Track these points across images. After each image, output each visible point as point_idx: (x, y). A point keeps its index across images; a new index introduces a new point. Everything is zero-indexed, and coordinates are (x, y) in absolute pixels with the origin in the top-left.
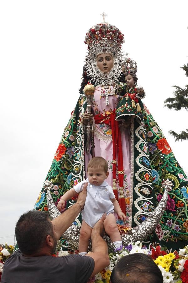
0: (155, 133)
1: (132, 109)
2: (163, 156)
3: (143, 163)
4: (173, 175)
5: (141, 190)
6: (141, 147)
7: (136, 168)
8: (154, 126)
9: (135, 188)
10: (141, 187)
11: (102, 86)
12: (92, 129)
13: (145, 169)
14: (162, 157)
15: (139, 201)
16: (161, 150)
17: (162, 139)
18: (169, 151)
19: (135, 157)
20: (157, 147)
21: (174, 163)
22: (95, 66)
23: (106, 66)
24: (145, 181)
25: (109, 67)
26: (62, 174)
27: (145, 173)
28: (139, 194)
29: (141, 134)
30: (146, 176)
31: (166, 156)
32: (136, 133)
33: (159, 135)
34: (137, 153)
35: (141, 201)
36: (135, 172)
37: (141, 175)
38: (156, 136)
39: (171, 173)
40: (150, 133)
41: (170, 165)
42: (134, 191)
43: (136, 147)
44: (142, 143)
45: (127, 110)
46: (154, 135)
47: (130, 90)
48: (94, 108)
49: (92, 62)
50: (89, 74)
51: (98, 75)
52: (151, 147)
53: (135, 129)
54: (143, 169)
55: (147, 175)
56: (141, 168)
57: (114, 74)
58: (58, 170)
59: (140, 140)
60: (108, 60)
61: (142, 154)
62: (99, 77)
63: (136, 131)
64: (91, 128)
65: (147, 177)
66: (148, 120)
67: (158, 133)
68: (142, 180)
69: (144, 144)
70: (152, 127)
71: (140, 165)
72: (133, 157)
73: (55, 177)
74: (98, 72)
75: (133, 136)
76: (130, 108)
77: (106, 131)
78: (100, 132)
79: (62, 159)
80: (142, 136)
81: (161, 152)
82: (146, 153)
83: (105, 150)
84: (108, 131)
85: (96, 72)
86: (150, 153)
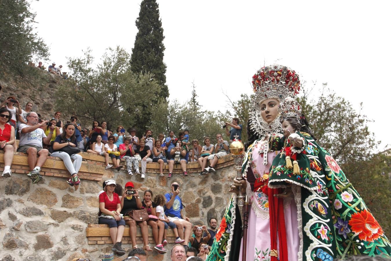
0: (347, 203)
1: (285, 171)
2: (362, 244)
3: (317, 260)
6: (313, 228)
8: (346, 190)
12: (246, 201)
14: (360, 247)
16: (357, 234)
17: (360, 212)
18: (375, 235)
20: (349, 227)
22: (259, 116)
23: (269, 114)
25: (273, 114)
29: (314, 208)
31: (369, 244)
32: (304, 206)
33: (354, 205)
34: (307, 242)
38: (347, 208)
40: (338, 203)
43: (305, 230)
44: (315, 224)
45: (276, 172)
46: (343, 205)
48: (254, 170)
49: (257, 112)
50: (253, 126)
51: (262, 127)
52: (341, 227)
53: (303, 201)
58: (216, 255)
59: (311, 217)
60: (272, 107)
61: (316, 243)
62: (263, 128)
63: (304, 203)
64: (244, 199)
66: (333, 181)
67: (352, 203)
69: (320, 224)
70: (340, 193)
72: (301, 246)
74: (261, 123)
75: (299, 212)
76: (281, 169)
77: (264, 203)
78: (258, 203)
79: (221, 239)
80: (316, 211)
81: (357, 237)
82: (324, 241)
83: (261, 233)
84: (267, 202)
85: (259, 123)
86: (342, 237)
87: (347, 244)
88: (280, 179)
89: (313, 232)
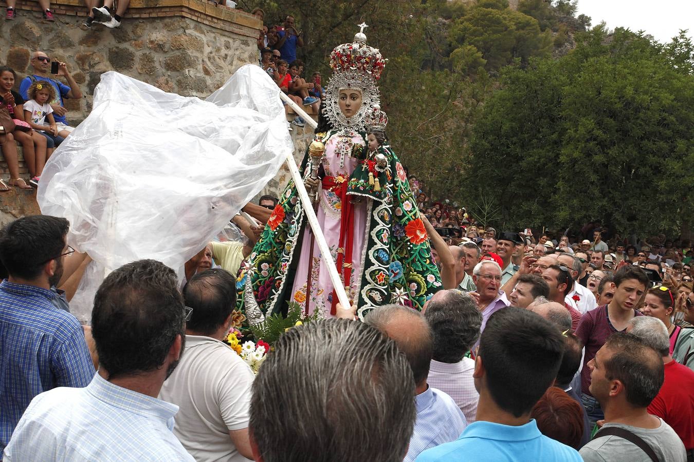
0: (406, 211)
1: (367, 187)
2: (411, 246)
3: (378, 259)
4: (420, 276)
5: (371, 294)
6: (378, 235)
7: (368, 264)
8: (408, 199)
9: (362, 292)
10: (371, 290)
11: (340, 136)
12: (317, 199)
13: (379, 266)
14: (409, 248)
15: (365, 309)
16: (409, 238)
17: (414, 220)
18: (422, 239)
19: (369, 248)
20: (405, 232)
21: (426, 258)
22: (335, 102)
23: (350, 108)
24: (377, 283)
26: (275, 249)
27: (379, 273)
28: (366, 300)
29: (382, 216)
30: (379, 277)
31: (416, 246)
32: (374, 214)
33: (412, 214)
34: (371, 243)
35: (367, 310)
36: (366, 268)
37: (372, 274)
38: (405, 216)
39: (419, 272)
40: (399, 211)
41: (419, 261)
42: (360, 295)
43: (371, 234)
44: (380, 230)
45: (359, 186)
46: (403, 213)
47: (370, 156)
48: (325, 166)
50: (327, 114)
51: (338, 119)
52: (398, 230)
53: (373, 209)
54: (376, 265)
55: (381, 274)
56: (373, 264)
57: (360, 119)
58: (271, 243)
59: (378, 224)
60: (354, 99)
61: (379, 245)
62: (339, 121)
64: (315, 197)
65: (381, 277)
66: (399, 191)
67: (411, 211)
68: (374, 280)
69: (384, 229)
70: (403, 202)
71: (373, 260)
72: (366, 246)
73: (266, 252)
74: (337, 114)
75: (369, 218)
76: (363, 184)
77: (335, 203)
78: (328, 202)
79: (278, 229)
80: (382, 219)
81: (409, 241)
82: (385, 244)
83: (330, 231)
84: (338, 203)
85: (335, 113)
86: (396, 238)
87: (399, 244)
88: (362, 193)
89: (378, 236)
